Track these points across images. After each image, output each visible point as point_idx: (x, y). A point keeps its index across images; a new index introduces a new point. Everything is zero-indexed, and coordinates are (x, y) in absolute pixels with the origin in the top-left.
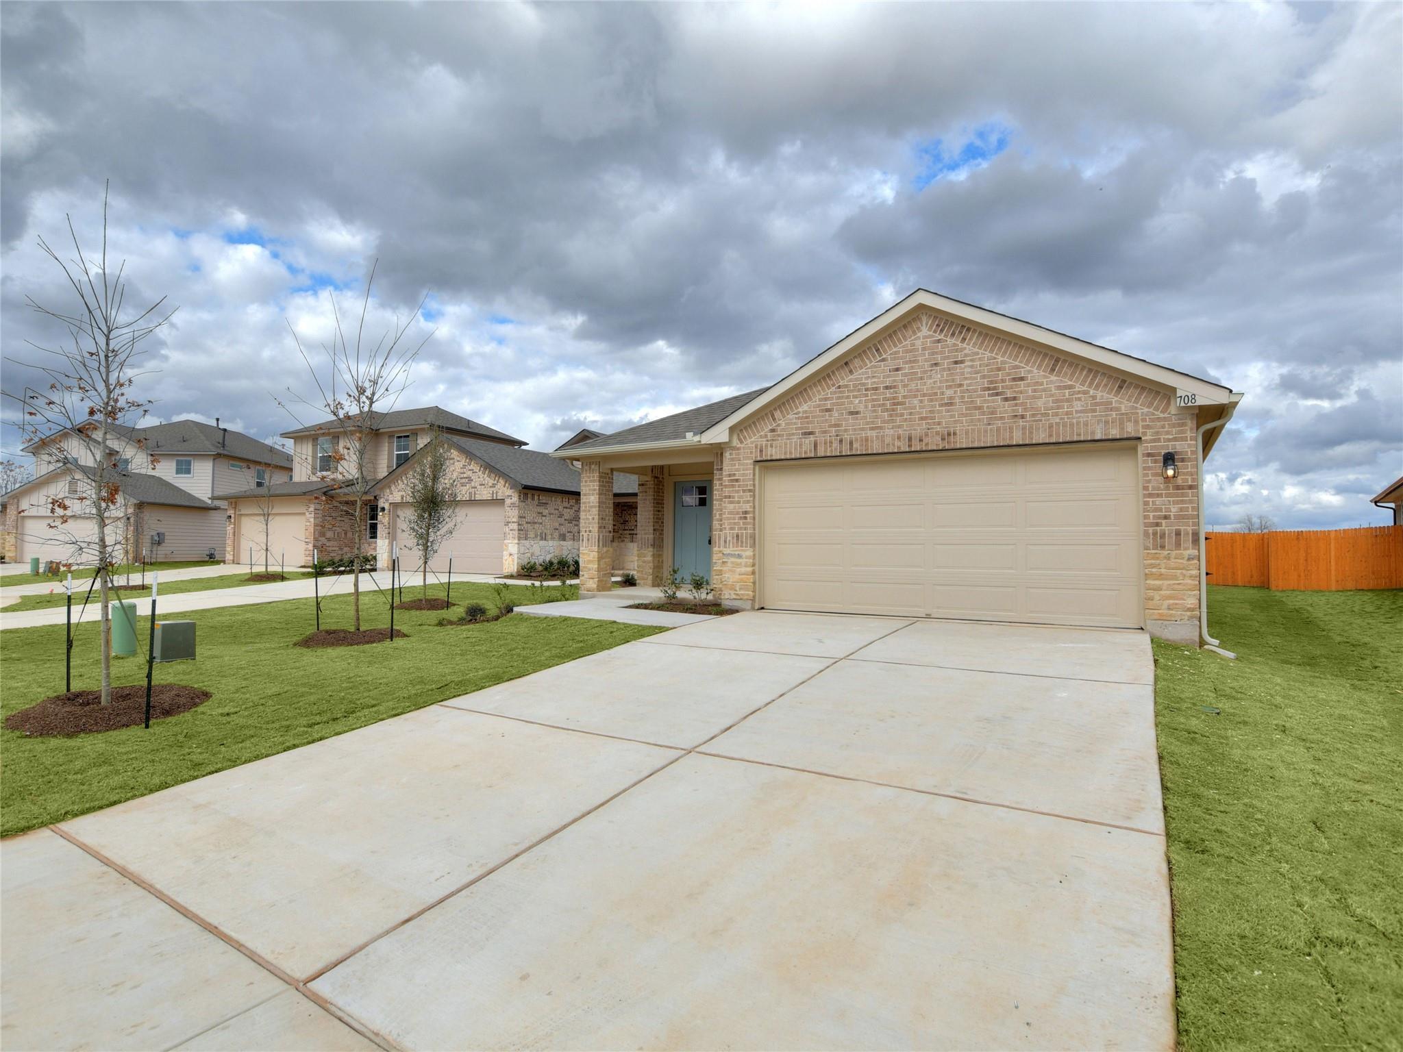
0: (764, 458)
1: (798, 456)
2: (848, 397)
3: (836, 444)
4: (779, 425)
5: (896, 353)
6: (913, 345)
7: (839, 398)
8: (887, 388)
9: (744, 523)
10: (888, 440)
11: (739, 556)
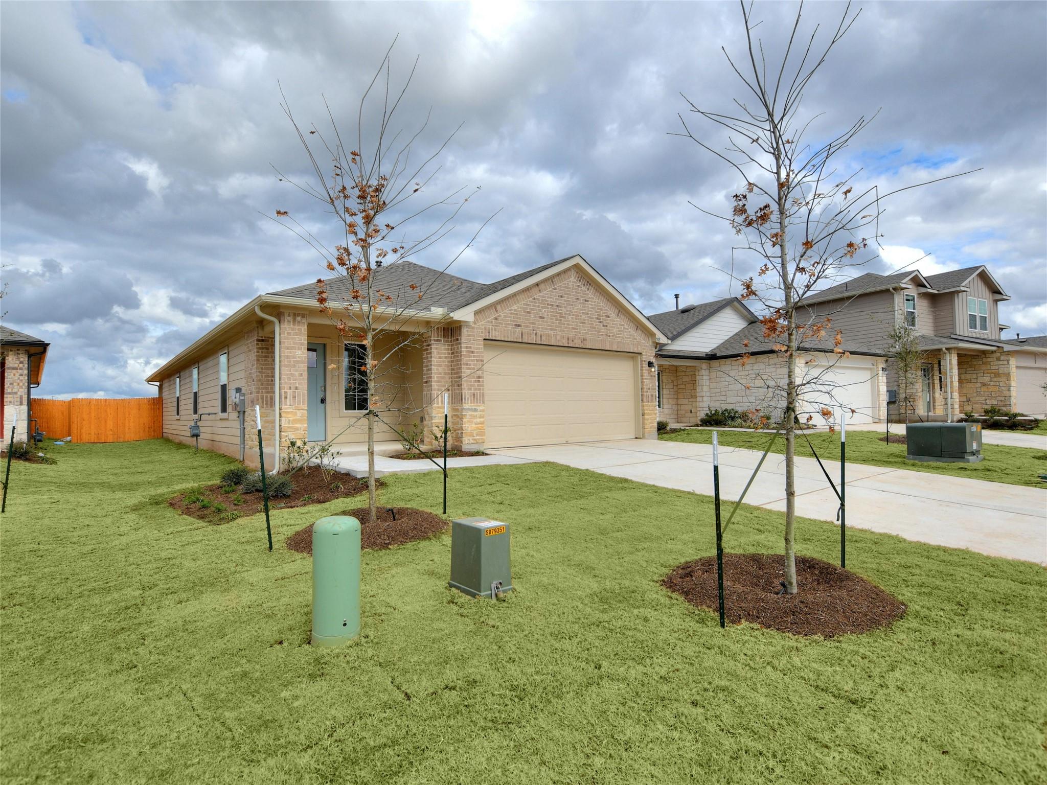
0: (491, 338)
1: (512, 340)
2: (538, 306)
3: (533, 336)
4: (500, 316)
5: (561, 286)
6: (568, 284)
7: (534, 306)
8: (557, 306)
9: (478, 385)
10: (558, 338)
11: (476, 410)
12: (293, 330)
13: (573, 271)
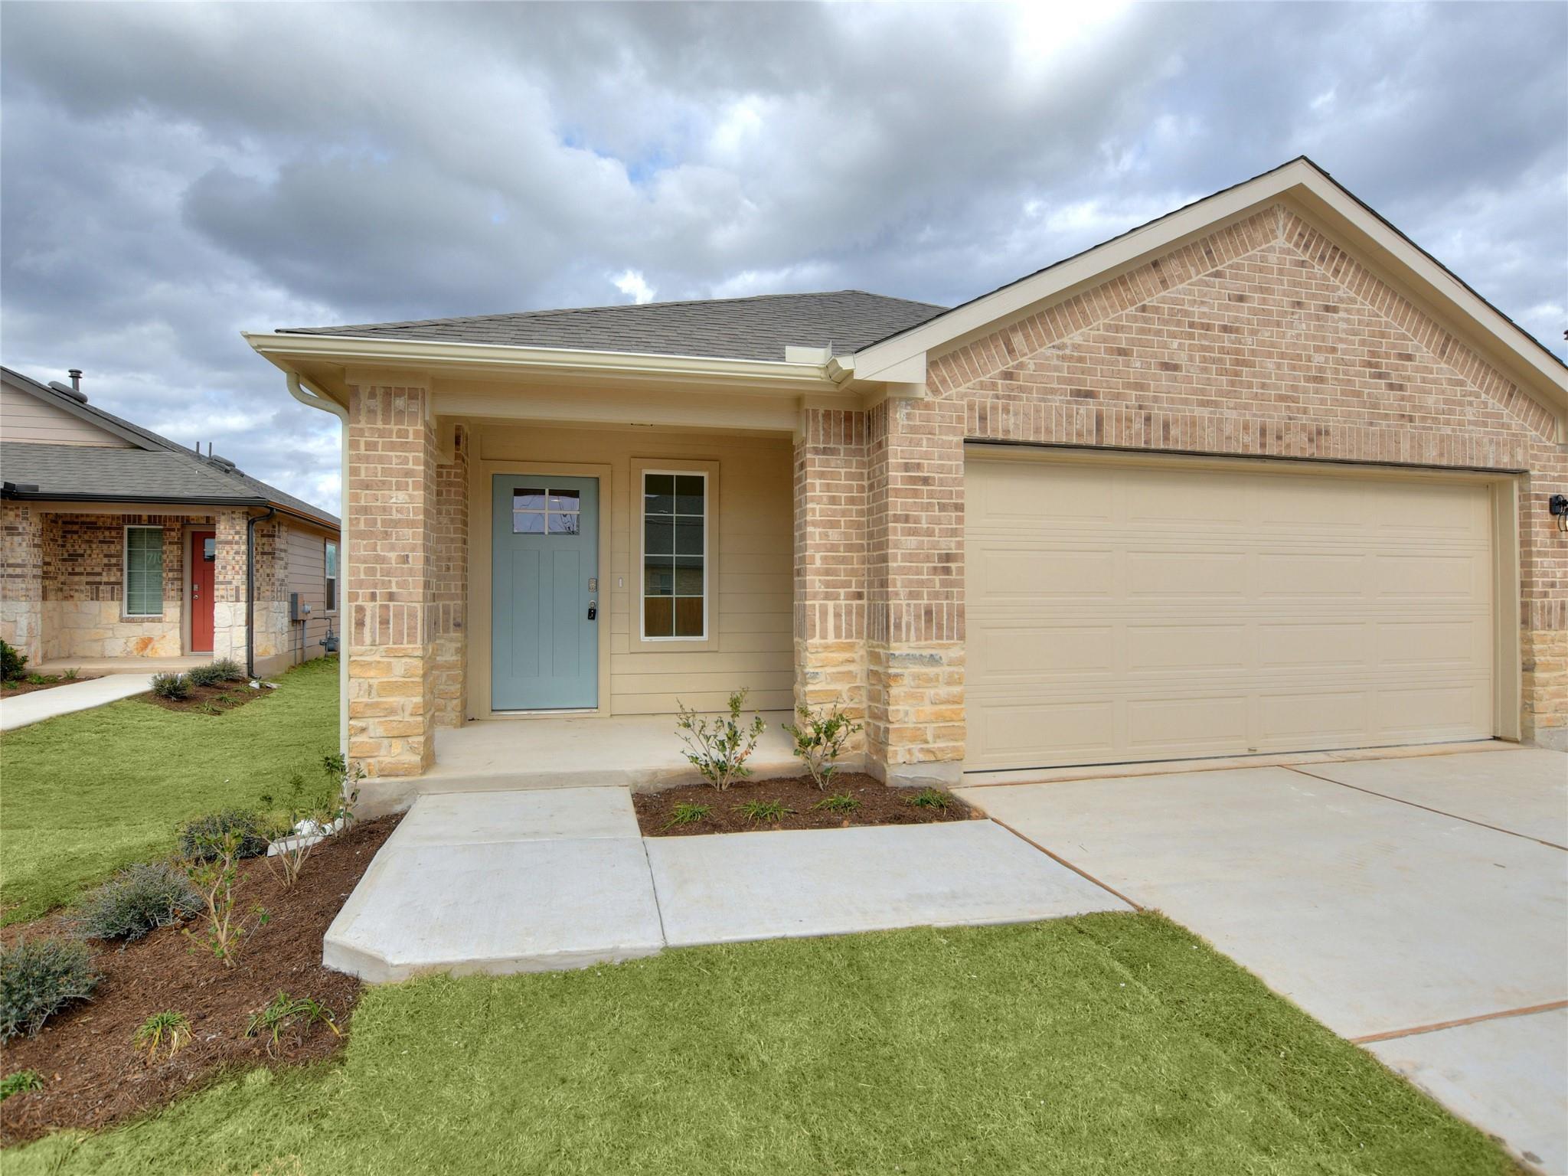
0: (990, 435)
1: (1064, 440)
2: (1159, 333)
3: (1138, 425)
4: (1021, 366)
5: (1238, 266)
6: (1264, 259)
7: (1142, 331)
8: (1225, 329)
9: (943, 584)
10: (1228, 429)
11: (933, 660)
12: (382, 434)
13: (1281, 217)
